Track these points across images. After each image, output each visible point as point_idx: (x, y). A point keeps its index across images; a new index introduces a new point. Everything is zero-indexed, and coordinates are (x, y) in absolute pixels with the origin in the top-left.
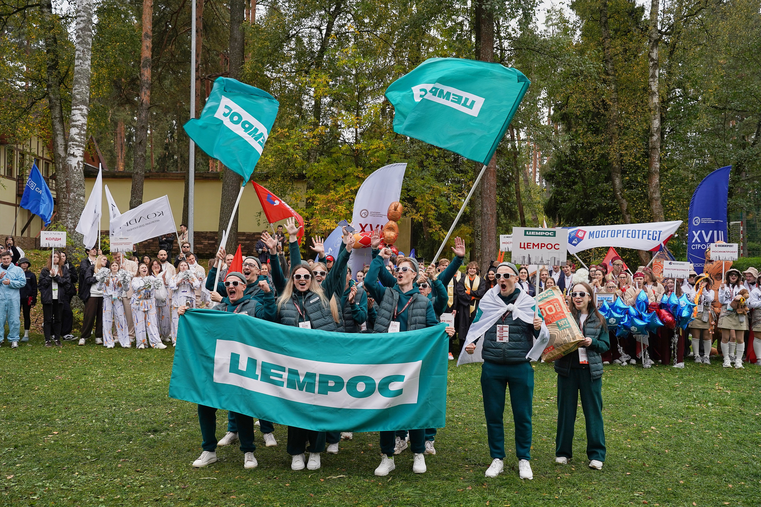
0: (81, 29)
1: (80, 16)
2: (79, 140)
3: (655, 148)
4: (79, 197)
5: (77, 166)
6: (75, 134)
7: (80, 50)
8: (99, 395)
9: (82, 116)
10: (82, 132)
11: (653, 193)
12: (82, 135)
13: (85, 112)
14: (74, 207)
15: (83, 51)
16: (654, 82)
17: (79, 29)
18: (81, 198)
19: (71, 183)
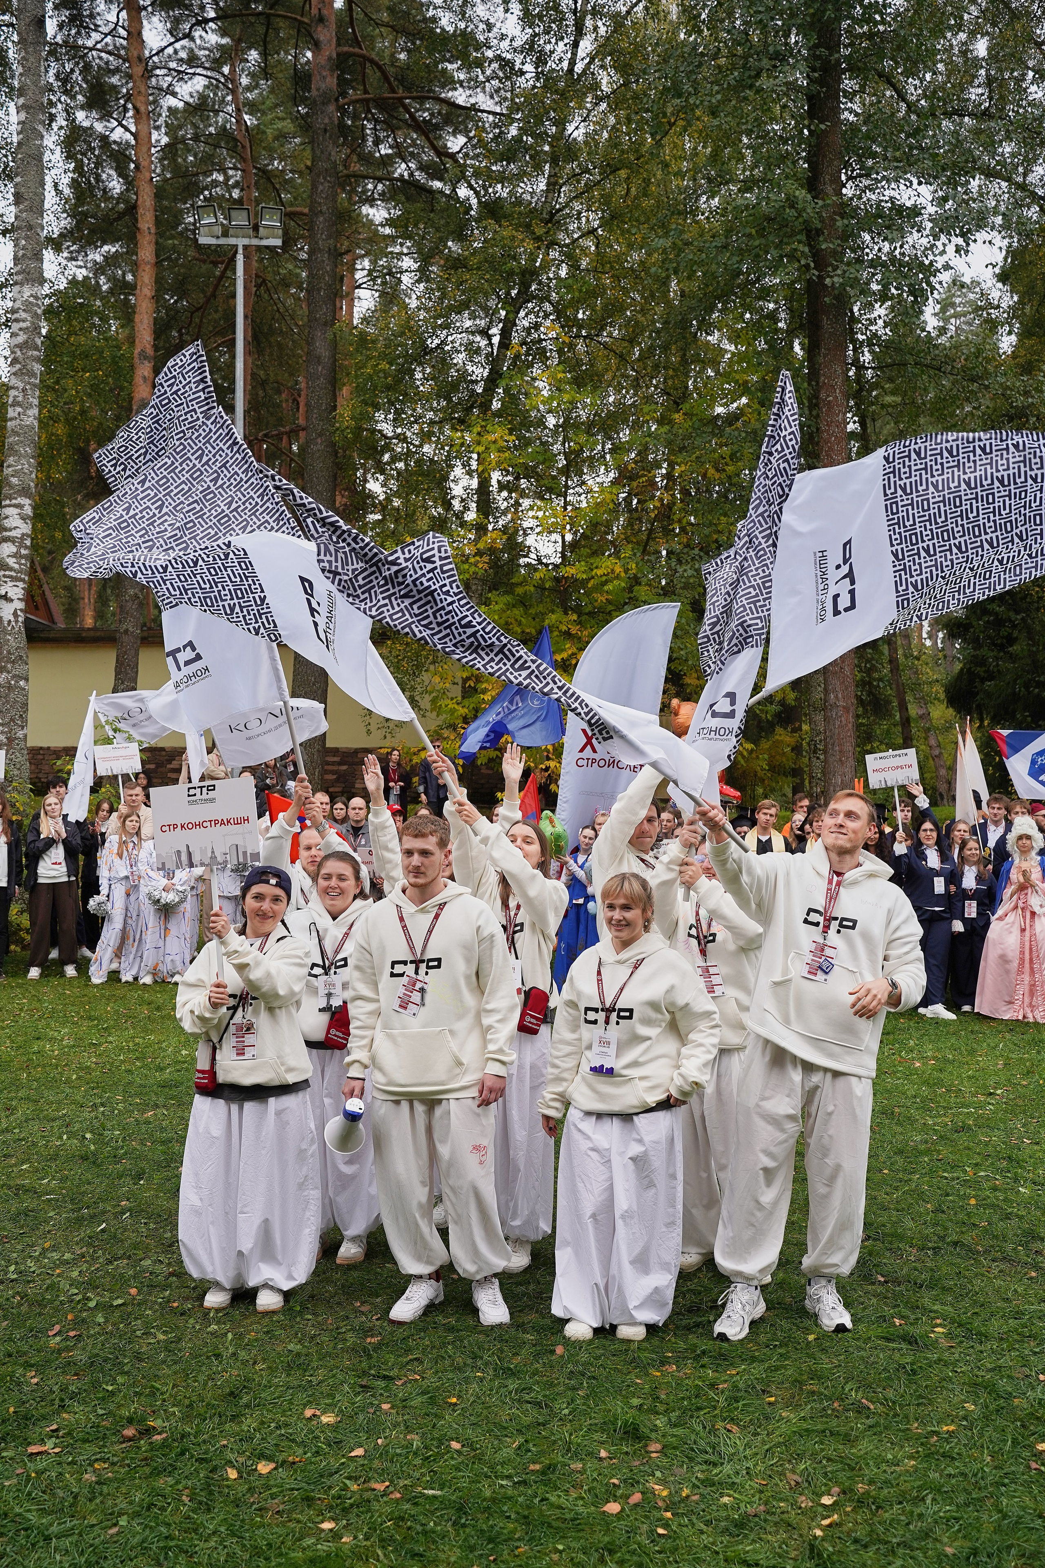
0: (19, 346)
1: (17, 320)
2: (16, 566)
4: (17, 682)
5: (12, 619)
6: (9, 556)
7: (17, 388)
8: (68, 1081)
9: (23, 519)
10: (23, 552)
12: (21, 557)
13: (28, 510)
14: (7, 702)
15: (24, 390)
17: (16, 346)
18: (22, 683)
19: (2, 653)
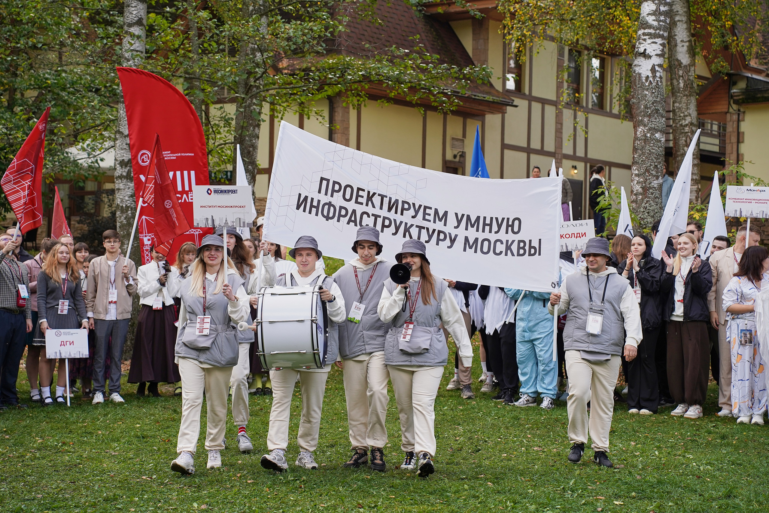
2: (655, 23)
4: (652, 134)
5: (650, 75)
6: (649, 14)
10: (662, 8)
12: (661, 14)
14: (643, 154)
18: (657, 135)
19: (640, 107)
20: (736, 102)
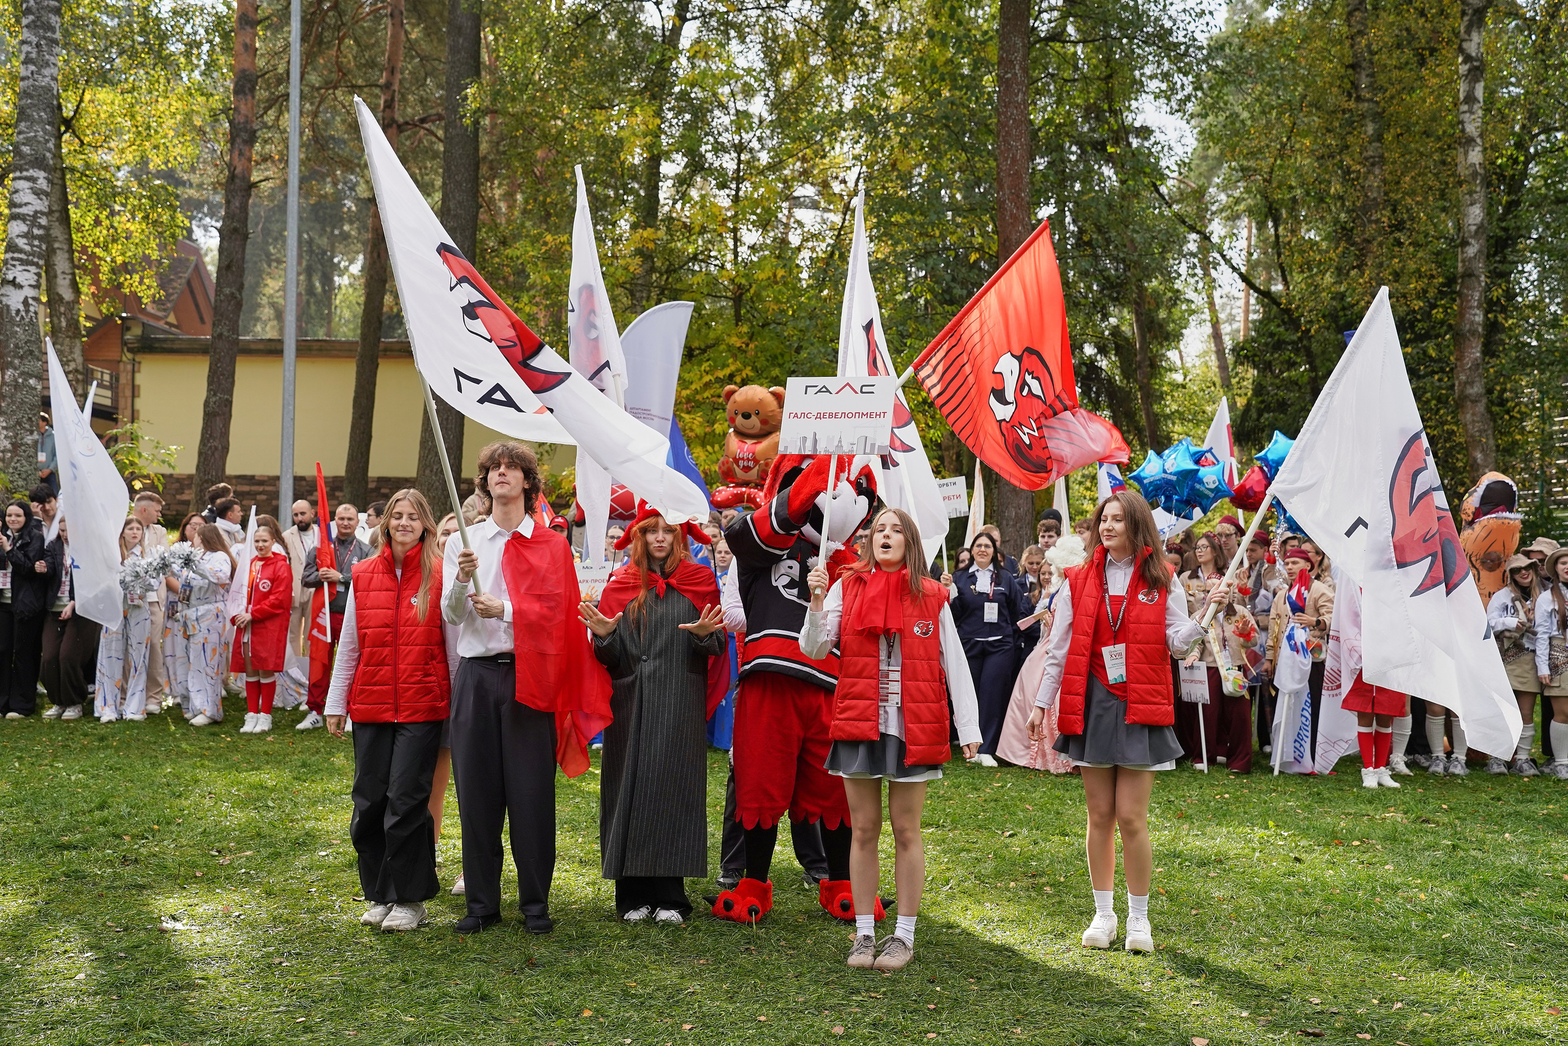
2: (27, 248)
3: (1471, 275)
4: (25, 380)
5: (22, 308)
6: (18, 236)
7: (29, 43)
9: (37, 194)
10: (36, 231)
11: (1466, 383)
12: (34, 237)
13: (42, 184)
14: (13, 403)
15: (38, 45)
16: (1472, 112)
18: (32, 382)
20: (130, 350)
